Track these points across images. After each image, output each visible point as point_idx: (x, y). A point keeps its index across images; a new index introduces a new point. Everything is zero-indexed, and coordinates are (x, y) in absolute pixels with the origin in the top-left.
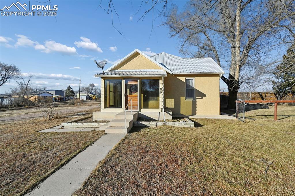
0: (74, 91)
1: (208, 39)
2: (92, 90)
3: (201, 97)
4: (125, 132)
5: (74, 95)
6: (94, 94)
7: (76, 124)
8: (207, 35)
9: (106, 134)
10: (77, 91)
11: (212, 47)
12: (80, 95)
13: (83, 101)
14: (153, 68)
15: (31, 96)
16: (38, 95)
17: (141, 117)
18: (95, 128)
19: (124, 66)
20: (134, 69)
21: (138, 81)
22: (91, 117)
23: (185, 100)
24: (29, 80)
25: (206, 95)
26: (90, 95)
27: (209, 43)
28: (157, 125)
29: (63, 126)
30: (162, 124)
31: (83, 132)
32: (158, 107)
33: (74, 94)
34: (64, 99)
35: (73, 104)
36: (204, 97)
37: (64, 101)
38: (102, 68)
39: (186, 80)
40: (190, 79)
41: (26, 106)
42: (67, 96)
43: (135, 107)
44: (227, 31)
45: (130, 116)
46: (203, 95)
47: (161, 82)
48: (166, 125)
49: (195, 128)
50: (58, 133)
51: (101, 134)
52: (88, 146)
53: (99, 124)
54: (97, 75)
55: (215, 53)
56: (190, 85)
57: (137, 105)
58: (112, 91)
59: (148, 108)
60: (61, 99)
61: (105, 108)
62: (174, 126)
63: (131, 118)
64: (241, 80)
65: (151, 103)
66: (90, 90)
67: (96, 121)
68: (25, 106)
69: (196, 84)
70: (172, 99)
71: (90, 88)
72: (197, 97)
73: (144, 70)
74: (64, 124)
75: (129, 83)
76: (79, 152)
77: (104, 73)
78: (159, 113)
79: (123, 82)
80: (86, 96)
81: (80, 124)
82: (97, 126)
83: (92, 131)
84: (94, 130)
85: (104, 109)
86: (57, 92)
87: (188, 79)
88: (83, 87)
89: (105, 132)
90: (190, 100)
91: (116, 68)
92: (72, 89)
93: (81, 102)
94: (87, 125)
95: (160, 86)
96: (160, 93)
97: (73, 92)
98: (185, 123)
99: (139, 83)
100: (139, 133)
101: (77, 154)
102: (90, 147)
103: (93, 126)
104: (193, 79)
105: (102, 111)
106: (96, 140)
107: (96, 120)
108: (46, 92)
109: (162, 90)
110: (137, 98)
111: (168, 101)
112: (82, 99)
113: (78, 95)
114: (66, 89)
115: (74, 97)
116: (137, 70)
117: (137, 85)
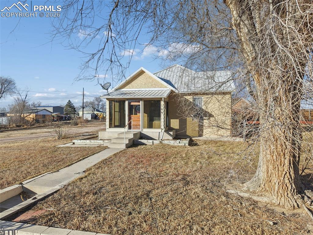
0: (75, 107)
2: (98, 105)
4: (123, 147)
5: (75, 113)
6: (102, 112)
7: (85, 141)
9: (109, 148)
10: (79, 107)
12: (83, 112)
13: (87, 121)
14: (159, 87)
15: (28, 114)
16: (36, 113)
17: (143, 136)
18: (101, 145)
19: (130, 85)
20: (139, 88)
21: (141, 102)
22: (97, 136)
24: (26, 96)
26: (96, 112)
28: (153, 143)
29: (74, 143)
30: (159, 142)
31: (91, 147)
32: (159, 127)
33: (76, 111)
34: (64, 118)
35: (76, 124)
36: (211, 118)
37: (65, 121)
38: (107, 89)
40: (198, 98)
41: (25, 127)
42: (67, 114)
43: (138, 127)
45: (131, 135)
46: (210, 116)
47: (162, 103)
48: (162, 143)
49: (189, 146)
50: (72, 147)
51: (105, 148)
52: (95, 154)
53: (104, 141)
54: (103, 96)
57: (140, 125)
58: (118, 111)
59: (152, 128)
60: (60, 118)
61: (110, 127)
62: (169, 144)
63: (131, 136)
65: (155, 123)
66: (96, 106)
67: (101, 140)
68: (23, 126)
69: (204, 103)
70: (177, 120)
71: (96, 103)
72: (204, 118)
73: (149, 89)
74: (73, 141)
75: (132, 104)
76: (90, 156)
77: (108, 95)
78: (159, 132)
79: (127, 103)
80: (90, 115)
81: (88, 141)
82: (103, 144)
83: (98, 147)
84: (100, 146)
85: (109, 129)
86: (56, 109)
87: (196, 98)
88: (87, 102)
89: (108, 147)
91: (121, 88)
92: (72, 104)
93: (85, 122)
94: (94, 142)
95: (162, 107)
96: (161, 114)
97: (74, 109)
98: (179, 142)
99: (141, 104)
100: (136, 148)
101: (88, 157)
102: (96, 154)
103: (99, 143)
104: (202, 98)
105: (107, 130)
106: (101, 151)
107: (102, 138)
108: (45, 109)
109: (163, 110)
110: (140, 119)
111: (172, 121)
112: (86, 119)
113: (81, 113)
114: (65, 105)
115: (75, 115)
116: (143, 89)
117: (139, 105)
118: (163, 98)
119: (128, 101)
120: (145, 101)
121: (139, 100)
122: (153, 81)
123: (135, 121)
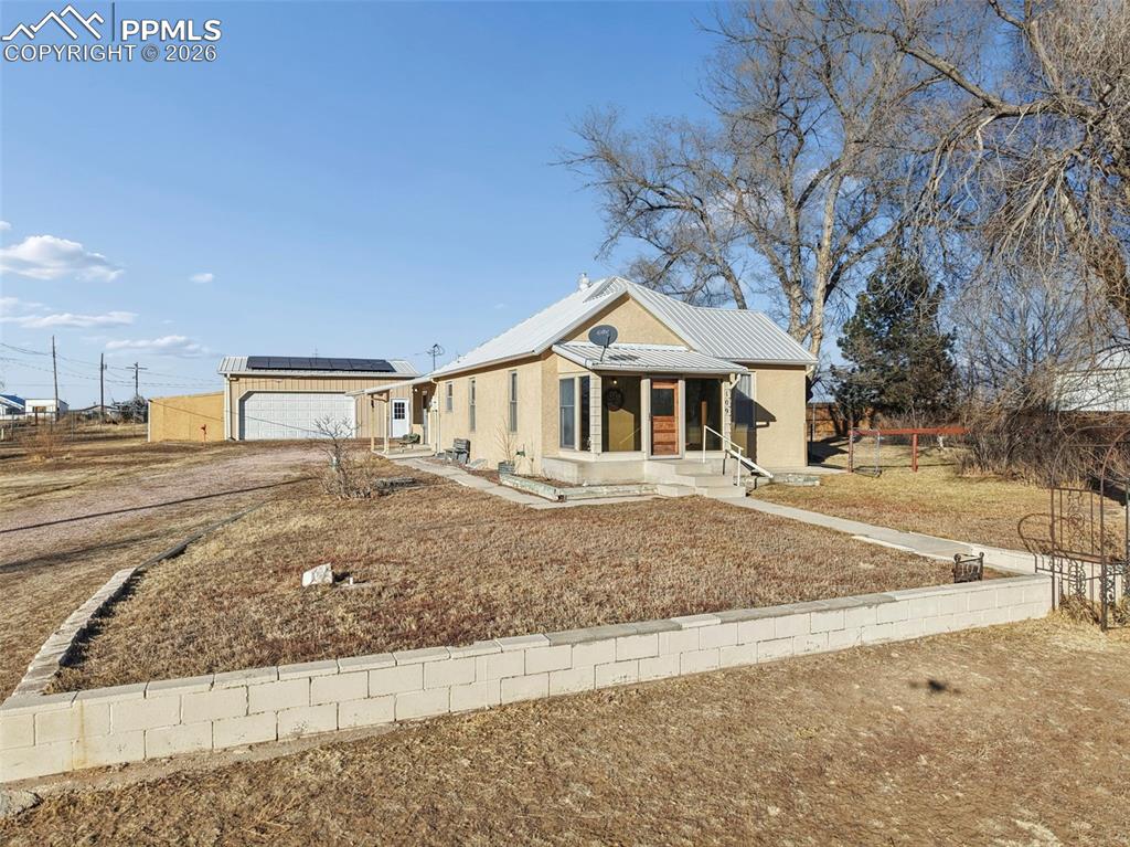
3: (765, 423)
21: (680, 381)
25: (775, 418)
29: (562, 497)
30: (767, 481)
36: (770, 423)
46: (769, 418)
56: (743, 390)
72: (758, 424)
78: (724, 460)
79: (645, 384)
85: (601, 454)
90: (743, 430)
95: (725, 396)
99: (681, 384)
104: (750, 376)
109: (729, 405)
117: (676, 390)
119: (648, 381)
120: (687, 382)
121: (676, 378)
123: (662, 432)
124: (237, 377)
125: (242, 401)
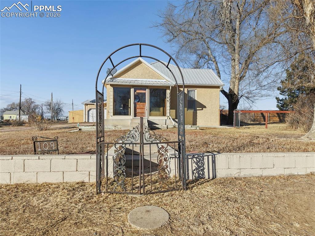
1: (208, 48)
3: (201, 109)
8: (207, 43)
11: (212, 57)
14: (156, 78)
19: (126, 75)
20: (136, 78)
21: (147, 90)
23: (187, 111)
25: (205, 106)
27: (209, 52)
28: (167, 127)
29: (80, 129)
30: (173, 126)
36: (204, 109)
39: (188, 91)
40: (192, 91)
43: (143, 114)
44: (227, 43)
46: (203, 107)
47: (168, 92)
48: (176, 128)
55: (214, 64)
56: (192, 96)
64: (240, 94)
69: (198, 95)
70: (173, 110)
72: (198, 109)
73: (146, 79)
74: (80, 127)
75: (138, 91)
78: (166, 120)
85: (113, 116)
87: (190, 91)
90: (191, 112)
95: (167, 96)
96: (167, 102)
99: (147, 92)
103: (110, 128)
104: (195, 91)
105: (110, 118)
109: (169, 99)
116: (140, 80)
117: (145, 93)
118: (171, 87)
119: (133, 89)
120: (150, 90)
121: (145, 88)
122: (150, 72)
123: (140, 108)
124: (87, 104)
125: (88, 111)
